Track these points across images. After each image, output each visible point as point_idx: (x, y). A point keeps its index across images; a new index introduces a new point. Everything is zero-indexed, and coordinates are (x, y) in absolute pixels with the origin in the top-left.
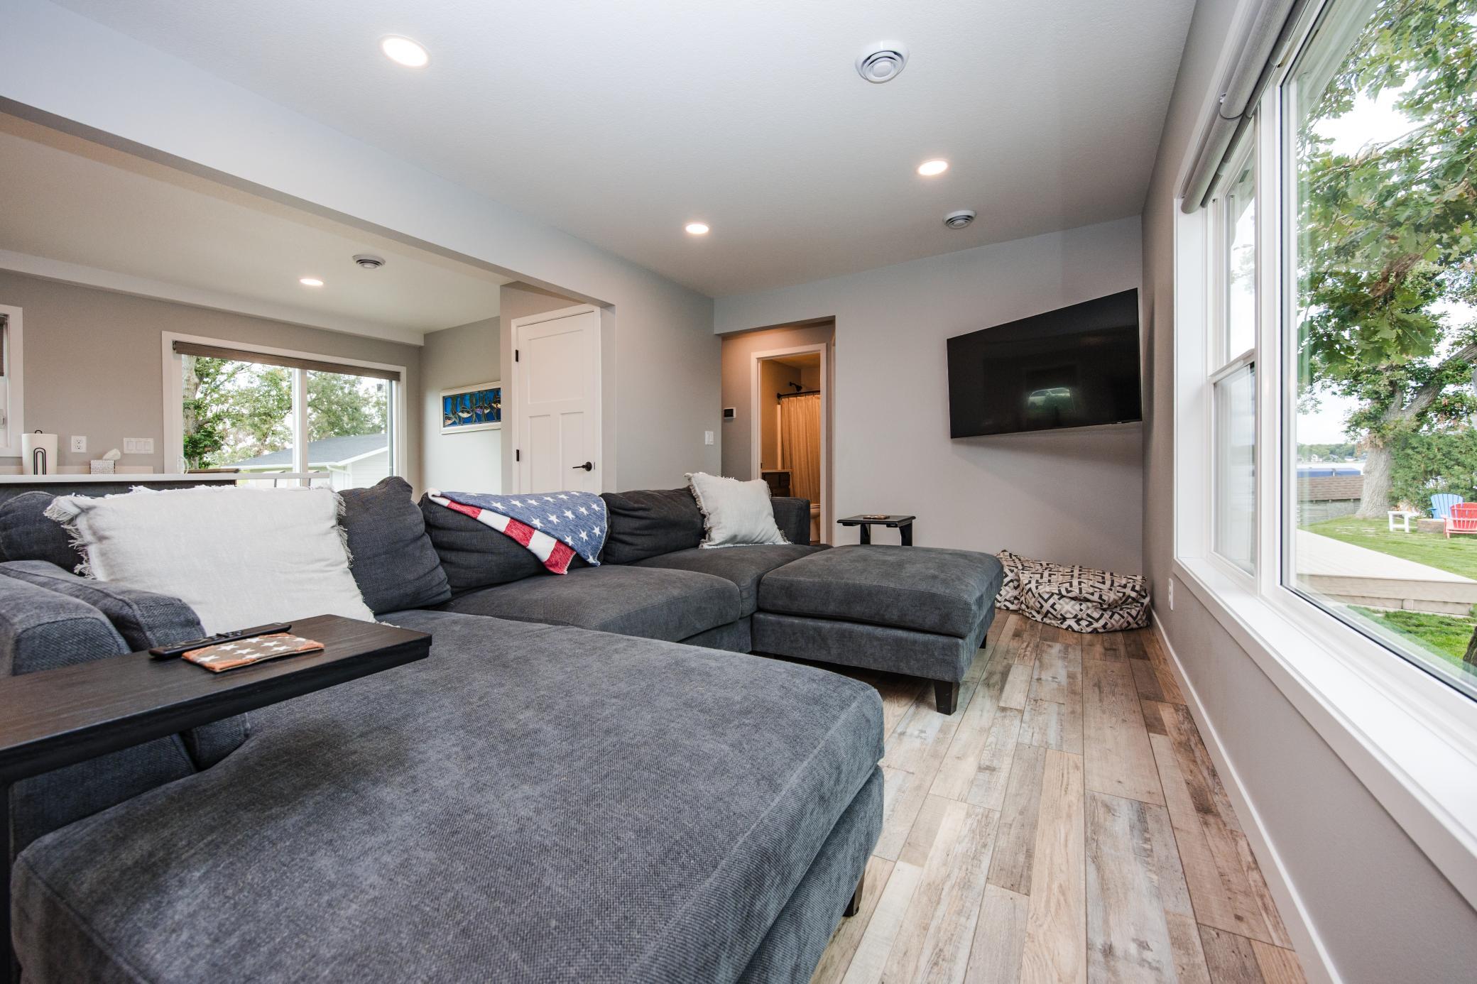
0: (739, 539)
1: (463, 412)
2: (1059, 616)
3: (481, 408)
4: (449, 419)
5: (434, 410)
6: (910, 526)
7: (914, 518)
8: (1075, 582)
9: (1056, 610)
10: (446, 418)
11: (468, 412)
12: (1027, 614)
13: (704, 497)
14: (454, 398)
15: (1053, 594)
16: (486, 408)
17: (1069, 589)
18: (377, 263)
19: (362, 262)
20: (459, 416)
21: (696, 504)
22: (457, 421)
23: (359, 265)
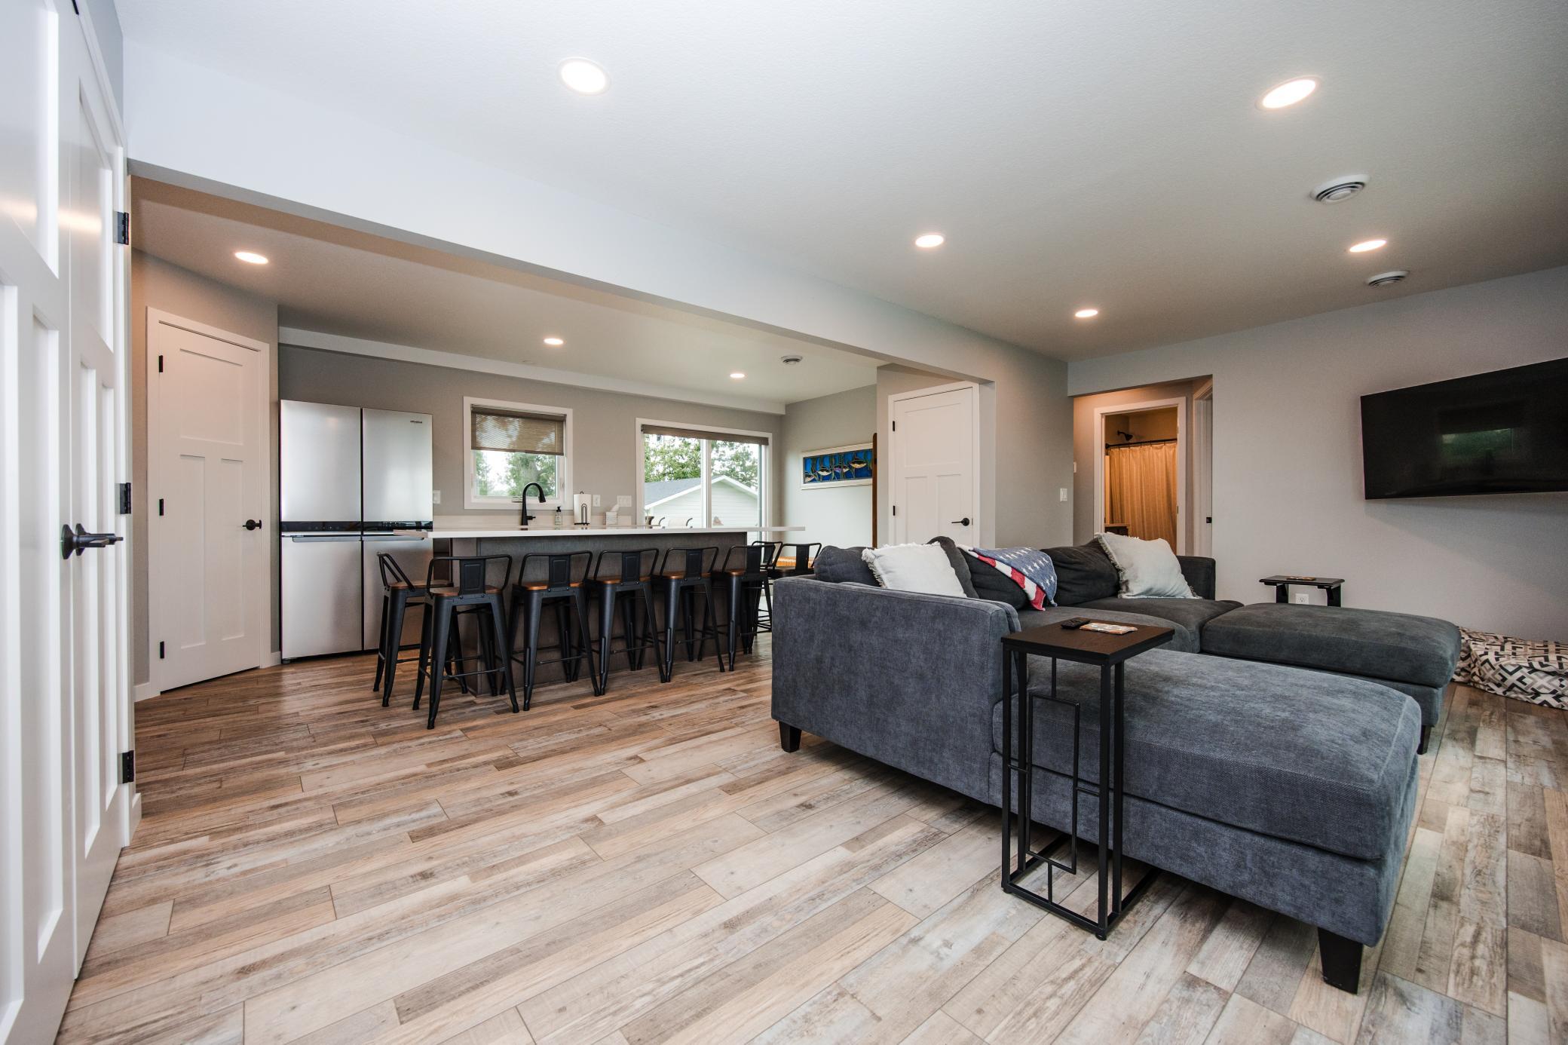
0: (1154, 591)
1: (822, 471)
2: (1529, 690)
3: (840, 467)
4: (810, 476)
5: (795, 469)
6: (1338, 589)
7: (1343, 581)
8: (1553, 657)
9: (1525, 684)
10: (806, 475)
11: (827, 471)
12: (1482, 687)
13: (1116, 554)
14: (814, 459)
15: (1520, 667)
16: (845, 467)
17: (1544, 663)
18: (797, 360)
19: (787, 361)
20: (819, 475)
21: (1110, 560)
22: (817, 478)
23: (785, 364)
